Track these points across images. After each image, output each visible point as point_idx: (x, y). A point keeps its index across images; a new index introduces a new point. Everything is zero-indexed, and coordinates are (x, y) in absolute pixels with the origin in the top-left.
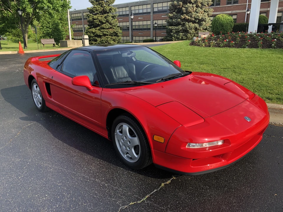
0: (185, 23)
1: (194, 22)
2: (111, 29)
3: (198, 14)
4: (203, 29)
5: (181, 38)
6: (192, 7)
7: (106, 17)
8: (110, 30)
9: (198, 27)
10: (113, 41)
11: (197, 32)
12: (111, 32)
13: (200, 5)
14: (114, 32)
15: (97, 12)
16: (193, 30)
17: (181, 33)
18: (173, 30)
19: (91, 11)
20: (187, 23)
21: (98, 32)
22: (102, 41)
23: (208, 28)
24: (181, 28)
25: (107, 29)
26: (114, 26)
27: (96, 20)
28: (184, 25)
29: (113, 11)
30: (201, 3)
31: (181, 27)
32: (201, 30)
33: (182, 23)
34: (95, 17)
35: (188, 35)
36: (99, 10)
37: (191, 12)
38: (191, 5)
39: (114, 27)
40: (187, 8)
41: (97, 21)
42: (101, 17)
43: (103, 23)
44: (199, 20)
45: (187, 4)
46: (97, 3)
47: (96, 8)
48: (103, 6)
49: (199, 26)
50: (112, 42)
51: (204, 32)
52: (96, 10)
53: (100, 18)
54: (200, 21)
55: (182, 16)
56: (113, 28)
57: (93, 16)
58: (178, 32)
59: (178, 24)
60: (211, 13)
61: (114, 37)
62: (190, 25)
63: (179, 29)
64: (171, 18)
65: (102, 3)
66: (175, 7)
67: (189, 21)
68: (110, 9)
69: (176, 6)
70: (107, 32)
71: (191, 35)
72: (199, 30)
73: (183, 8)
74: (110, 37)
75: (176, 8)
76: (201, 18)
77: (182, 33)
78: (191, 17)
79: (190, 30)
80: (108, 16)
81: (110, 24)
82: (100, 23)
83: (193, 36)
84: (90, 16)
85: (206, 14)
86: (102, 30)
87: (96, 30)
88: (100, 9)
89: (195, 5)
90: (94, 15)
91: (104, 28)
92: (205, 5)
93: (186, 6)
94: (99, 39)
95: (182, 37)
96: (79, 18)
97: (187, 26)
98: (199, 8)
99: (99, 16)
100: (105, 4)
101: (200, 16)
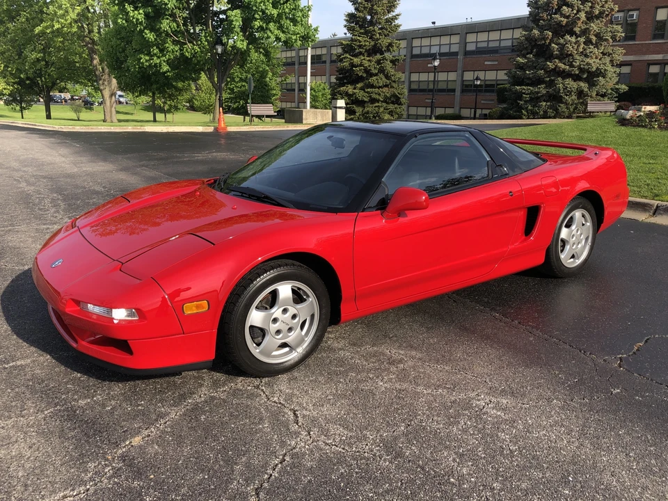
0: (554, 80)
1: (577, 78)
2: (387, 89)
3: (588, 60)
4: (597, 95)
5: (542, 113)
6: (575, 43)
7: (378, 62)
8: (385, 90)
9: (586, 90)
10: (389, 114)
11: (581, 101)
12: (388, 95)
13: (594, 39)
14: (394, 95)
15: (361, 50)
16: (574, 97)
17: (544, 101)
18: (524, 93)
19: (349, 48)
20: (560, 79)
21: (361, 95)
22: (368, 113)
23: (610, 91)
24: (544, 92)
25: (379, 87)
26: (394, 82)
27: (358, 69)
28: (551, 84)
29: (395, 48)
30: (597, 35)
31: (545, 88)
32: (591, 97)
33: (548, 79)
34: (357, 61)
35: (559, 106)
36: (365, 45)
37: (572, 55)
38: (573, 39)
39: (394, 85)
40: (562, 47)
41: (360, 70)
42: (369, 61)
43: (372, 75)
44: (589, 72)
45: (563, 37)
46: (362, 31)
47: (360, 42)
48: (374, 36)
49: (589, 88)
50: (387, 117)
51: (599, 100)
52: (360, 46)
53: (366, 64)
54: (592, 77)
55: (548, 63)
56: (392, 87)
57: (351, 59)
58: (535, 100)
59: (537, 81)
60: (621, 58)
61: (391, 107)
62: (568, 84)
63: (538, 93)
64: (521, 67)
65: (374, 31)
66: (533, 44)
67: (565, 75)
68: (390, 45)
69: (536, 40)
70: (379, 94)
71: (567, 108)
72: (587, 95)
73: (553, 45)
74: (384, 105)
75: (536, 45)
76: (594, 69)
77: (547, 102)
78: (571, 66)
79: (567, 95)
80: (384, 59)
81: (387, 77)
82: (365, 75)
83: (572, 110)
84: (345, 58)
85: (608, 59)
86: (369, 90)
87: (355, 89)
88: (368, 44)
89: (582, 40)
90: (352, 56)
91: (372, 86)
92: (606, 40)
93: (562, 41)
94: (359, 110)
95: (545, 112)
96: (289, 60)
97: (561, 85)
98: (592, 47)
99: (364, 59)
100: (380, 34)
101: (593, 64)
